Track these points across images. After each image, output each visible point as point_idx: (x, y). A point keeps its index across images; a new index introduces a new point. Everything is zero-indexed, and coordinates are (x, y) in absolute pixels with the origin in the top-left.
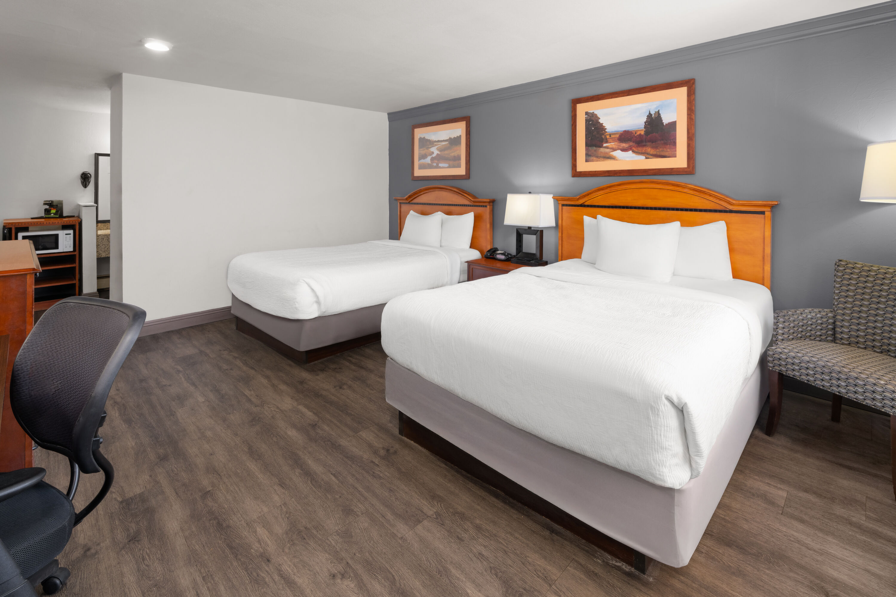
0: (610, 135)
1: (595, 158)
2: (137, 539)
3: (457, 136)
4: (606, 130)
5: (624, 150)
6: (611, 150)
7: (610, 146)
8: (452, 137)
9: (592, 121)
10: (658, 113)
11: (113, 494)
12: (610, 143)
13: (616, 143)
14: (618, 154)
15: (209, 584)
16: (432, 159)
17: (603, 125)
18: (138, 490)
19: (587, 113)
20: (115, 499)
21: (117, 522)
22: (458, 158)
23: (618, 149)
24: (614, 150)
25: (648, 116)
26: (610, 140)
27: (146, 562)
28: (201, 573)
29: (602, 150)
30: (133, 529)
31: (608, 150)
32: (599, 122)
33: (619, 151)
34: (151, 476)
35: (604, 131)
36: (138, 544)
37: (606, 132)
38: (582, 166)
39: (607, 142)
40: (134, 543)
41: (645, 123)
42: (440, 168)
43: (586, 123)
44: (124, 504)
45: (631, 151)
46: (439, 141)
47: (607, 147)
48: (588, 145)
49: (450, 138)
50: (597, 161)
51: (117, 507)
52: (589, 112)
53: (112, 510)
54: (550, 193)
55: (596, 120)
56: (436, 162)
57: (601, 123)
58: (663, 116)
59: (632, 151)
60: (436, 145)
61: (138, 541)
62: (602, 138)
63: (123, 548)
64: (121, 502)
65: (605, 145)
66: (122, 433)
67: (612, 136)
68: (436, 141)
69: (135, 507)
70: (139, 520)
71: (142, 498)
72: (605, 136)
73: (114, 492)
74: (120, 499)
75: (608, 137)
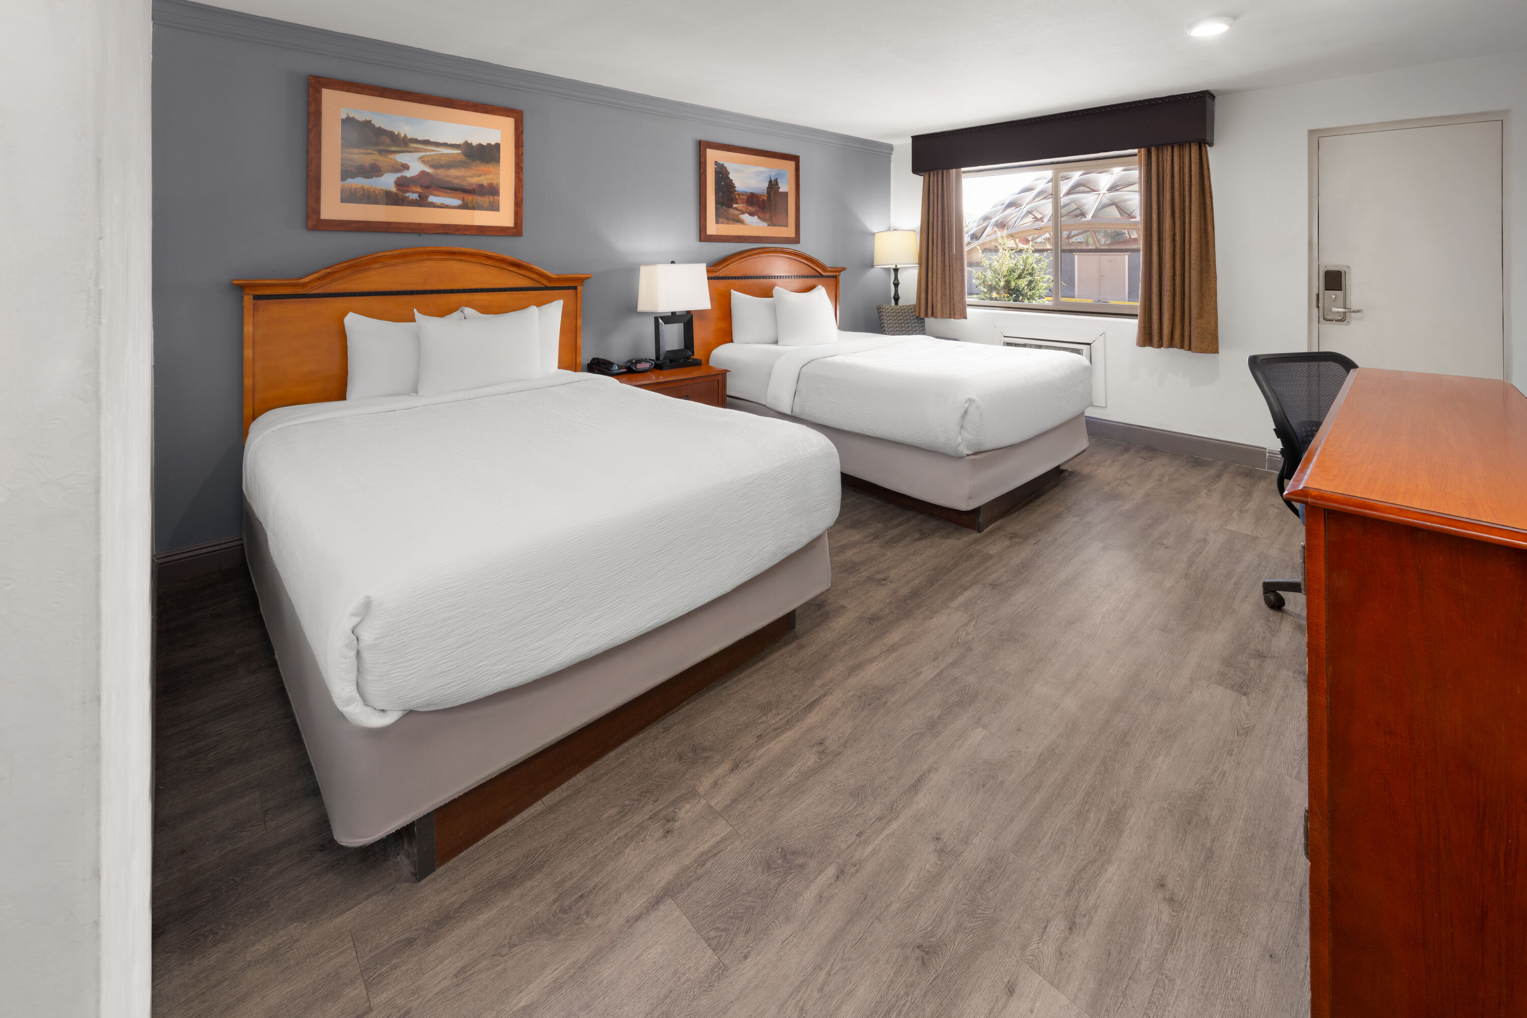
0: (739, 195)
1: (725, 220)
2: (1258, 653)
3: (489, 145)
4: (736, 189)
5: (751, 214)
6: (740, 213)
7: (740, 208)
8: (475, 142)
9: (722, 174)
10: (776, 180)
11: (1246, 711)
12: (739, 204)
13: (744, 205)
14: (746, 217)
15: (1234, 594)
16: (402, 184)
17: (733, 182)
18: (1219, 691)
19: (716, 163)
20: (1249, 704)
21: (1265, 681)
22: (493, 191)
23: (746, 213)
24: (743, 213)
25: (769, 182)
26: (739, 201)
27: (1264, 635)
28: (1232, 602)
29: (731, 211)
30: (1255, 662)
31: (736, 212)
32: (729, 178)
33: (747, 215)
34: (1190, 692)
35: (734, 189)
36: (1259, 649)
37: (735, 191)
38: (713, 228)
39: (737, 203)
40: (1263, 653)
41: (768, 188)
42: (433, 205)
43: (715, 175)
44: (1244, 690)
45: (756, 217)
46: (427, 142)
47: (736, 209)
48: (718, 202)
49: (467, 144)
50: (727, 224)
51: (1254, 694)
52: (719, 162)
53: (1261, 695)
54: (704, 263)
55: (726, 174)
56: (419, 190)
57: (731, 178)
58: (780, 185)
59: (758, 217)
60: (417, 150)
61: (1258, 651)
62: (732, 197)
63: (1274, 657)
64: (1245, 694)
65: (735, 206)
66: (1152, 802)
67: (741, 197)
68: (416, 141)
69: (1236, 677)
70: (1243, 663)
71: (1222, 679)
72: (735, 195)
73: (1244, 712)
74: (1244, 699)
75: (737, 197)
